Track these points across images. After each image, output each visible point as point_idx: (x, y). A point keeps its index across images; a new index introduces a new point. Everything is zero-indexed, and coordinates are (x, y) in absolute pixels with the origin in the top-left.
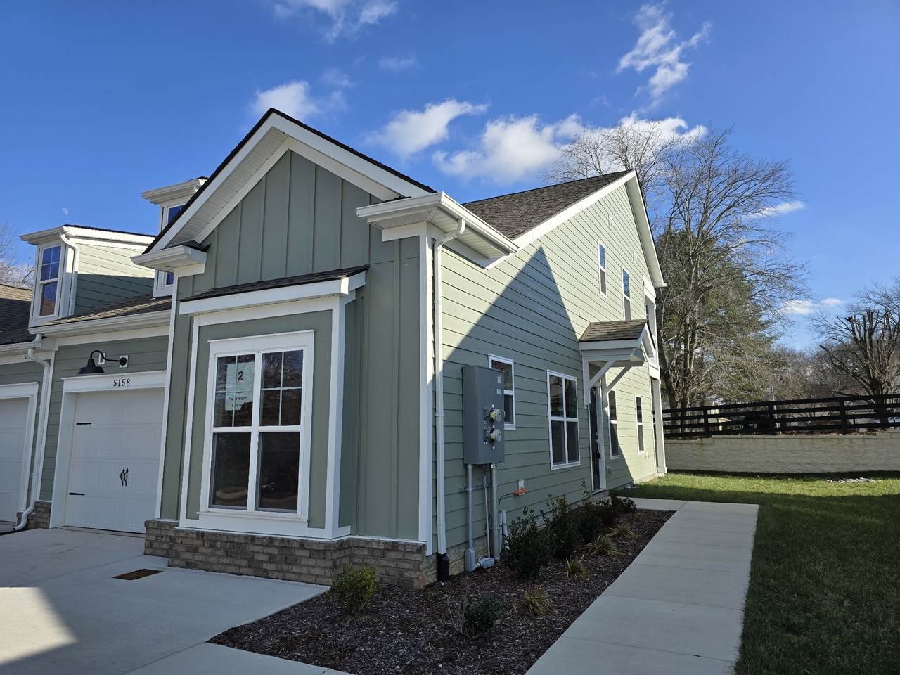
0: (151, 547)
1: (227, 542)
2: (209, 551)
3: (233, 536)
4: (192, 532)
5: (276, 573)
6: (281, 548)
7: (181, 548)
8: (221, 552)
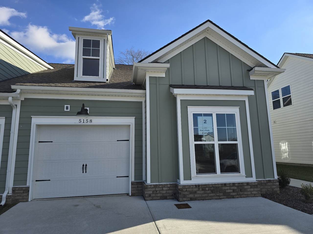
0: (150, 196)
1: (212, 187)
2: (202, 192)
3: (215, 184)
4: (192, 185)
5: (237, 196)
6: (238, 186)
7: (186, 193)
8: (209, 192)
